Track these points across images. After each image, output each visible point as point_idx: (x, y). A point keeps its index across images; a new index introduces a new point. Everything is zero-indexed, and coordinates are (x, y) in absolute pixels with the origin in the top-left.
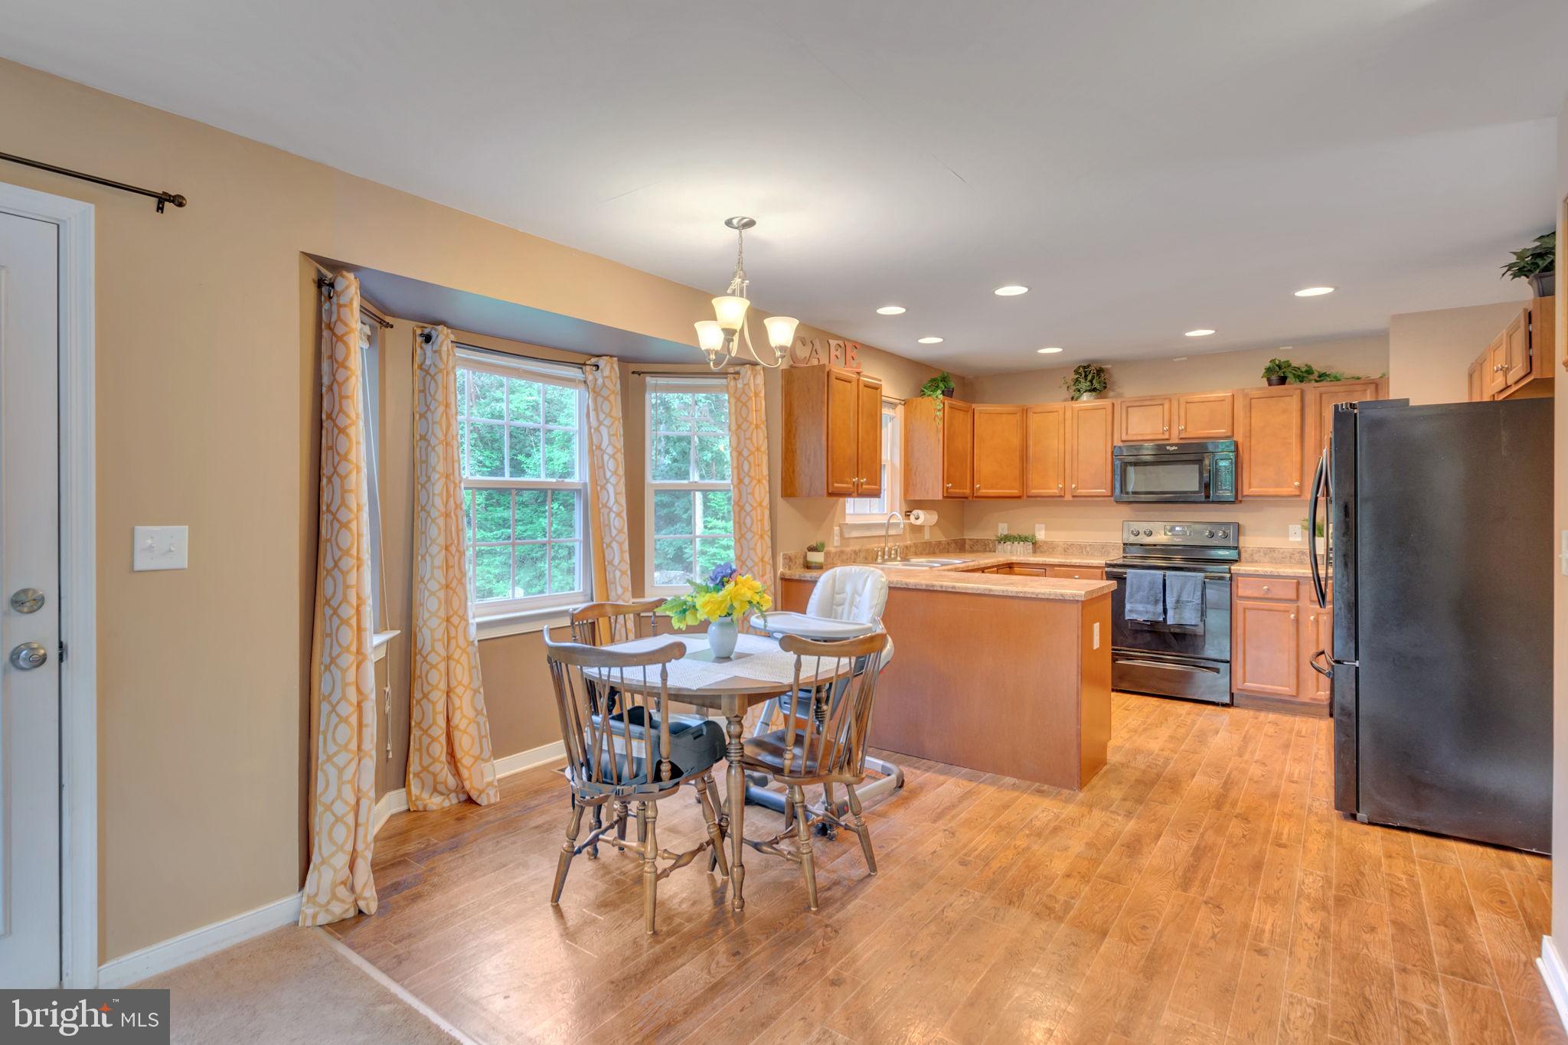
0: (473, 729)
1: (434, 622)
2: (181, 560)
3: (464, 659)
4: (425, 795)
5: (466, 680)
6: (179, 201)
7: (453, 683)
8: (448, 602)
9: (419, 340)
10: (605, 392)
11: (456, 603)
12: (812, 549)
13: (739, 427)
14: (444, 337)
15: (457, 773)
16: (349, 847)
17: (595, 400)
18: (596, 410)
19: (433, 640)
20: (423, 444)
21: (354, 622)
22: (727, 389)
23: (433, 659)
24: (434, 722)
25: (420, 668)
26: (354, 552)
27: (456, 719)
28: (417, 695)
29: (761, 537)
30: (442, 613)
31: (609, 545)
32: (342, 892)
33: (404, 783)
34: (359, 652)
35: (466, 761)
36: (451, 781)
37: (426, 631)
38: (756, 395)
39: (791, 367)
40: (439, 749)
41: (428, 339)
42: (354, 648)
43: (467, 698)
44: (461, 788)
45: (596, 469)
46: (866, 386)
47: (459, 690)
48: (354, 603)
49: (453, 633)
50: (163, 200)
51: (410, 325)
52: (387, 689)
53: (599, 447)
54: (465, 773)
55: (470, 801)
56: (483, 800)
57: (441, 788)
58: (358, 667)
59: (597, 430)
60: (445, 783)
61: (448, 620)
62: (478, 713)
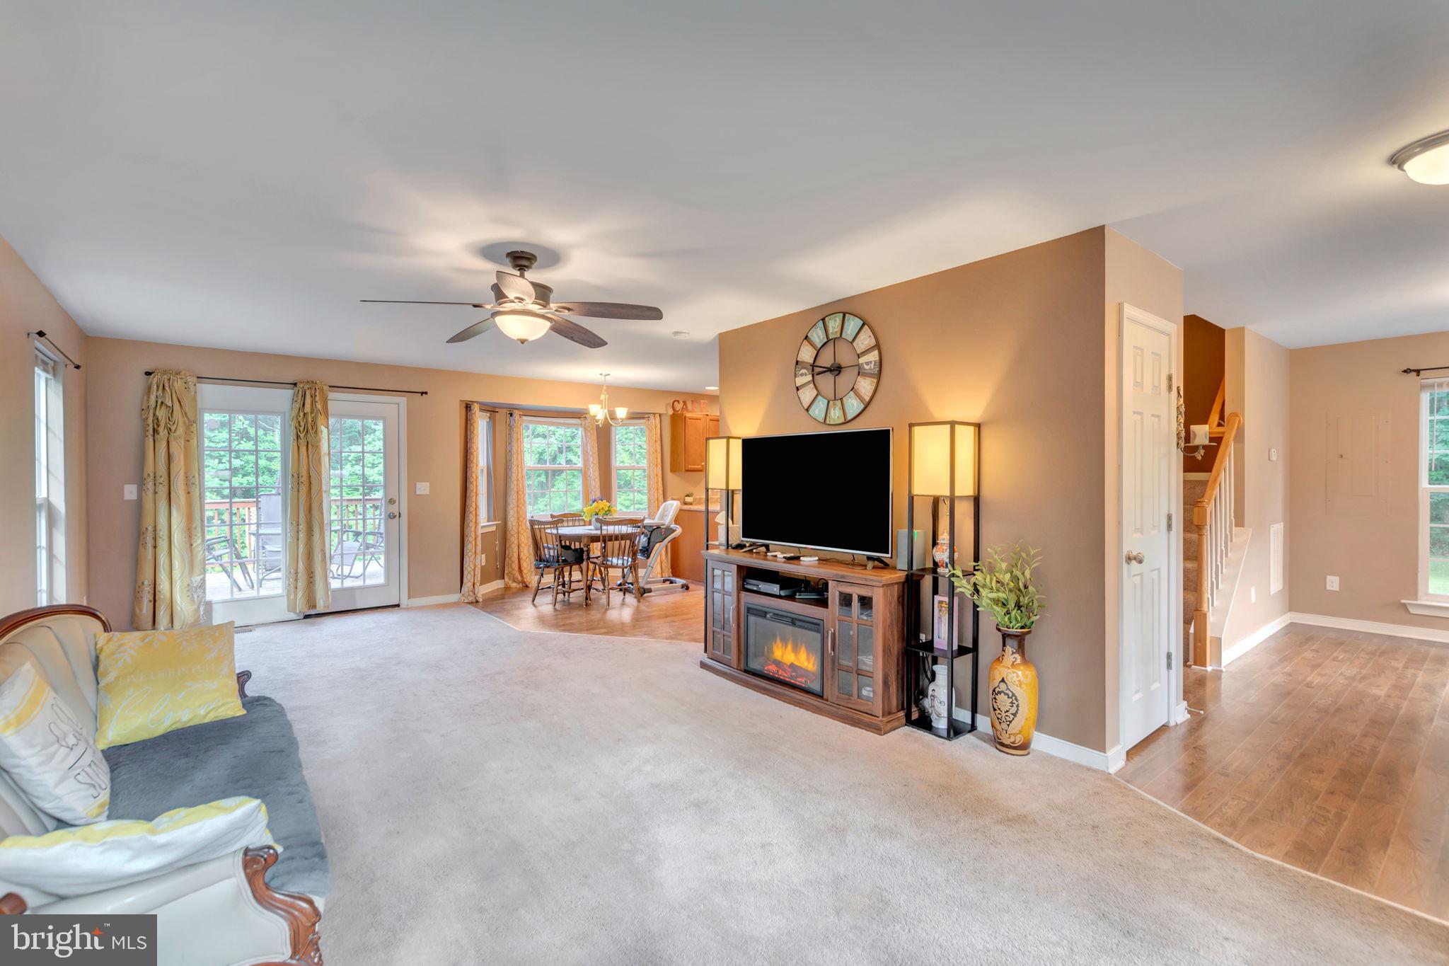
0: (528, 560)
1: (512, 519)
2: (427, 492)
3: (525, 534)
4: (510, 582)
5: (526, 542)
6: (426, 393)
7: (520, 542)
8: (518, 512)
9: (509, 415)
10: (589, 429)
11: (521, 513)
12: (688, 496)
13: (649, 441)
14: (516, 413)
15: (522, 577)
16: (472, 581)
17: (585, 433)
18: (585, 436)
19: (512, 525)
20: (510, 454)
21: (474, 513)
22: (645, 424)
23: (512, 532)
24: (513, 556)
25: (509, 536)
26: (475, 491)
27: (522, 556)
28: (507, 546)
29: (657, 489)
30: (515, 515)
31: (591, 493)
32: (471, 593)
33: (503, 578)
34: (476, 522)
35: (525, 571)
36: (520, 578)
37: (510, 523)
38: (656, 427)
39: (673, 414)
40: (515, 565)
41: (511, 415)
42: (474, 521)
43: (526, 548)
44: (523, 582)
45: (586, 461)
46: (711, 420)
47: (523, 545)
48: (474, 507)
49: (520, 524)
50: (422, 393)
51: (505, 410)
52: (497, 542)
53: (587, 452)
54: (525, 576)
55: (527, 586)
56: (530, 586)
57: (516, 580)
58: (475, 527)
59: (586, 445)
60: (517, 579)
61: (518, 519)
62: (530, 554)
